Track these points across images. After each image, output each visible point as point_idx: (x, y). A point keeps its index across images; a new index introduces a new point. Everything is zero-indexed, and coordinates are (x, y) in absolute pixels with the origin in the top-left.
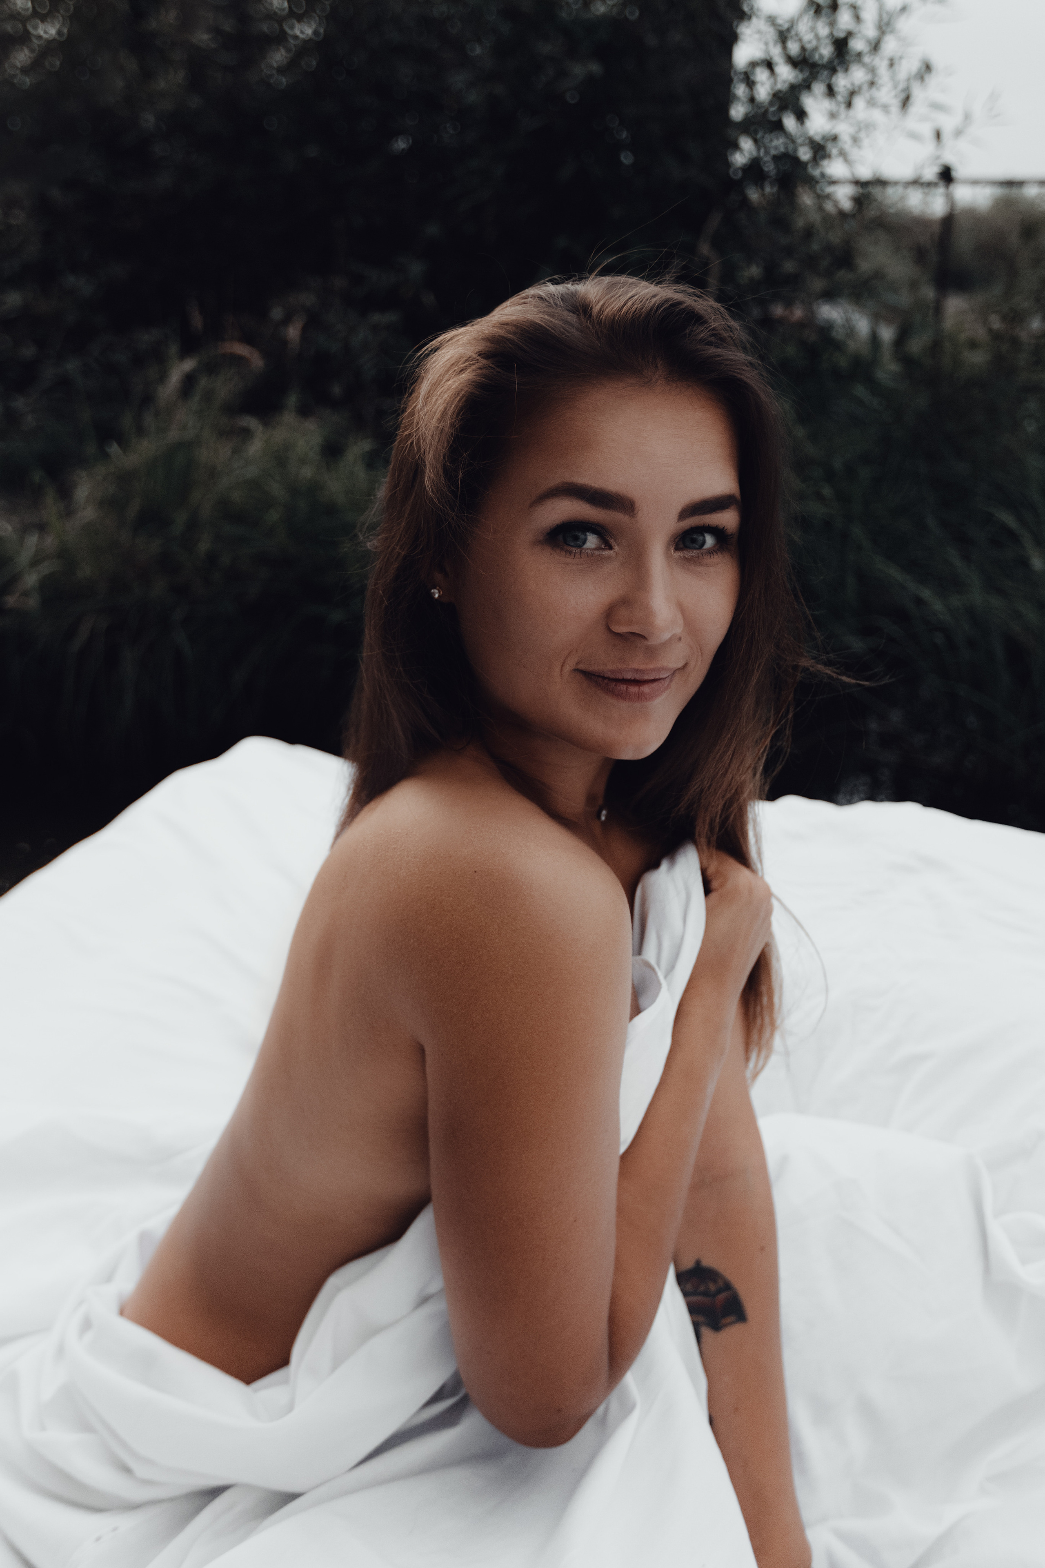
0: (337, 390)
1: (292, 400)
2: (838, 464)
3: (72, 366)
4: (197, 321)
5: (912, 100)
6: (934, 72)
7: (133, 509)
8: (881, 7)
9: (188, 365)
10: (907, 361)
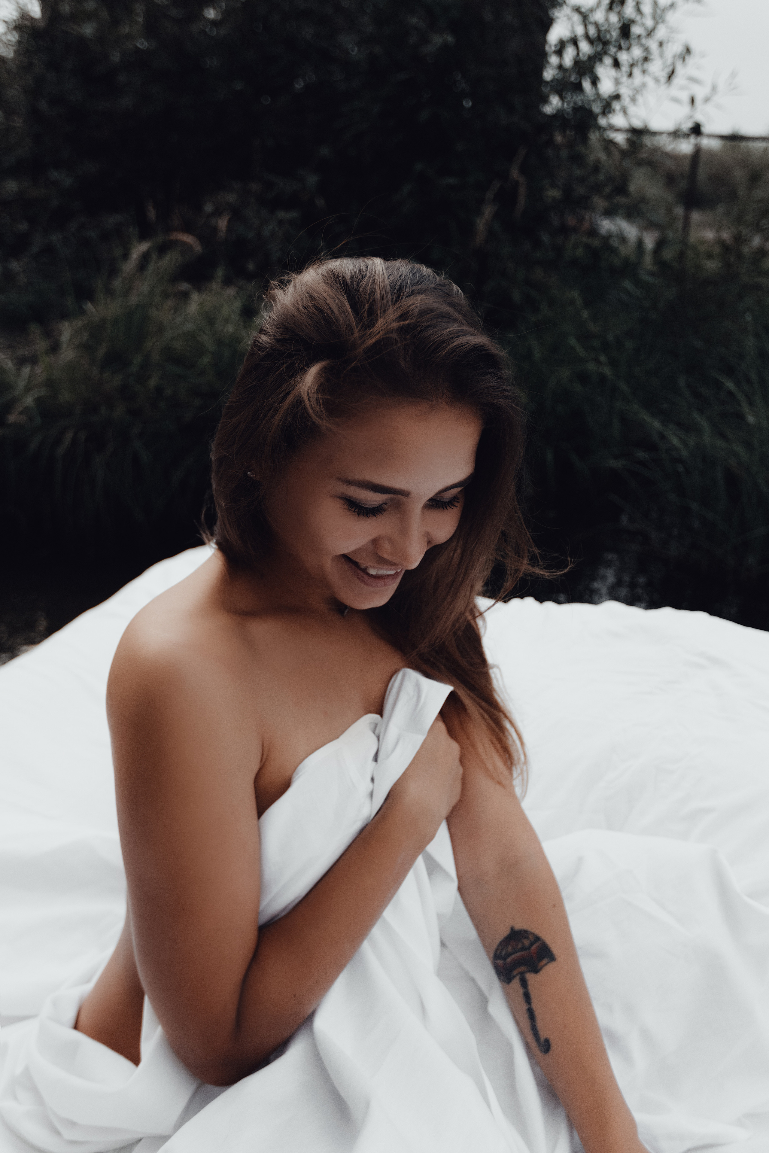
0: (251, 266)
1: (220, 273)
2: (610, 338)
3: (56, 238)
4: (152, 213)
5: (675, 74)
6: (692, 55)
7: (101, 351)
8: (655, 4)
9: (144, 247)
10: (662, 264)
